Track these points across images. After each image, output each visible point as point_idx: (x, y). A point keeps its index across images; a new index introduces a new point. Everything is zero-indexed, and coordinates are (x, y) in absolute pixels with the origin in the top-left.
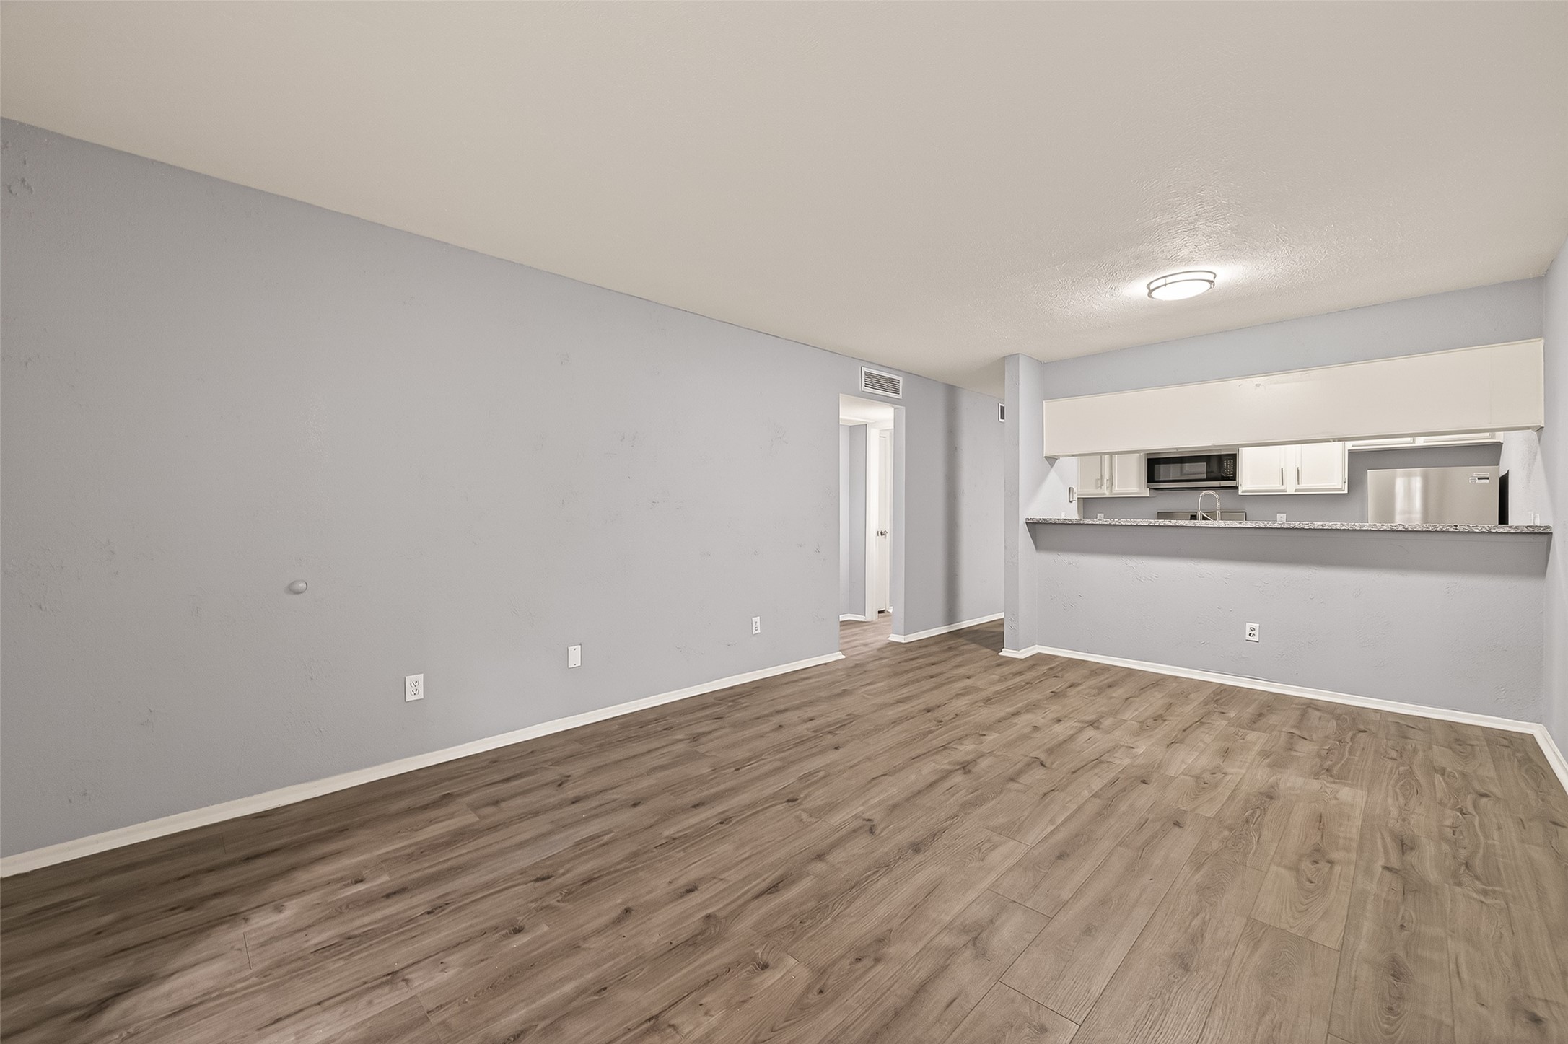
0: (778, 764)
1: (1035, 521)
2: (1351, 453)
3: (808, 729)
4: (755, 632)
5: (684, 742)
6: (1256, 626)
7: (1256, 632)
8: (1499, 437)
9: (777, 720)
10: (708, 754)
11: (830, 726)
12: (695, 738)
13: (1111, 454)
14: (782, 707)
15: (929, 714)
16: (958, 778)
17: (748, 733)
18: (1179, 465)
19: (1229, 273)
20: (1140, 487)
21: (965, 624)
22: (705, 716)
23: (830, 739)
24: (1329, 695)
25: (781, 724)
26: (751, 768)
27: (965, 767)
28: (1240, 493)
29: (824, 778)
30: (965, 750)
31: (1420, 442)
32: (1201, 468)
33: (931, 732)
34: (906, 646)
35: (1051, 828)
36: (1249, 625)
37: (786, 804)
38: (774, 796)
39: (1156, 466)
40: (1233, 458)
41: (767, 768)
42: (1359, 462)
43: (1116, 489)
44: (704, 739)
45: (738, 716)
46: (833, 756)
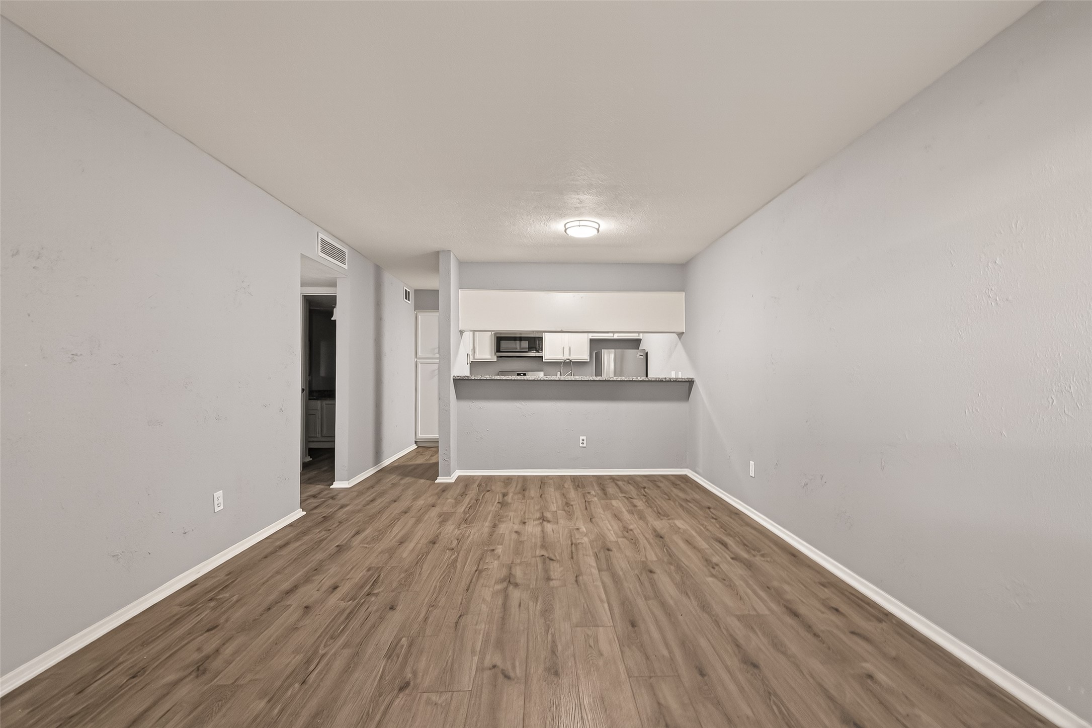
0: (347, 652)
1: (460, 378)
2: (591, 340)
3: (343, 599)
4: (217, 509)
5: (188, 679)
6: (584, 438)
7: (585, 442)
8: (641, 336)
9: (294, 601)
10: (241, 682)
11: (362, 587)
12: (200, 669)
13: (474, 331)
14: (286, 586)
15: (436, 546)
16: (516, 595)
17: (273, 631)
18: (514, 342)
19: (608, 226)
20: (491, 355)
21: (386, 462)
22: (189, 633)
23: (375, 603)
24: (618, 471)
25: (305, 605)
26: (320, 673)
27: (509, 580)
28: (544, 361)
29: (410, 645)
30: (494, 567)
31: (616, 336)
32: (525, 344)
33: (455, 560)
34: (354, 489)
35: (606, 605)
36: (581, 438)
37: (401, 695)
38: (379, 693)
39: (501, 342)
40: (541, 339)
41: (338, 665)
42: (597, 345)
43: (477, 356)
44: (217, 664)
45: (238, 614)
46: (396, 618)
